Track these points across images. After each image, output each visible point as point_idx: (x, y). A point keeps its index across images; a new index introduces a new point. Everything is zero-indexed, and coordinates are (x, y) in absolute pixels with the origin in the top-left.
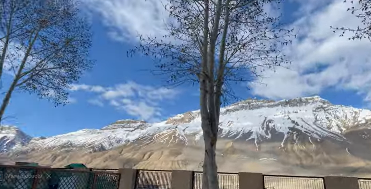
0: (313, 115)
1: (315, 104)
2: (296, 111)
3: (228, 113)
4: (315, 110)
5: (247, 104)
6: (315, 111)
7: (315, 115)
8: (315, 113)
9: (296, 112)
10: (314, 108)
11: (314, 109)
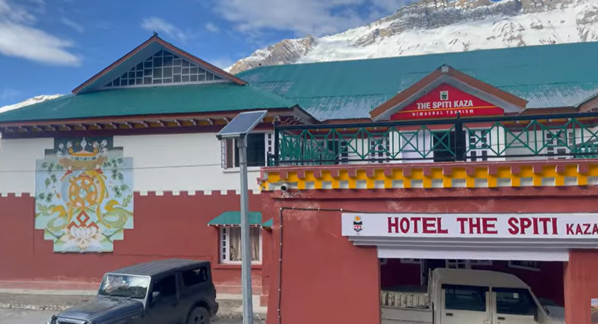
0: (578, 32)
1: (584, 6)
2: (539, 24)
3: (378, 39)
4: (584, 19)
5: (423, 14)
6: (584, 22)
7: (582, 32)
8: (582, 26)
9: (538, 28)
10: (581, 13)
11: (581, 17)
